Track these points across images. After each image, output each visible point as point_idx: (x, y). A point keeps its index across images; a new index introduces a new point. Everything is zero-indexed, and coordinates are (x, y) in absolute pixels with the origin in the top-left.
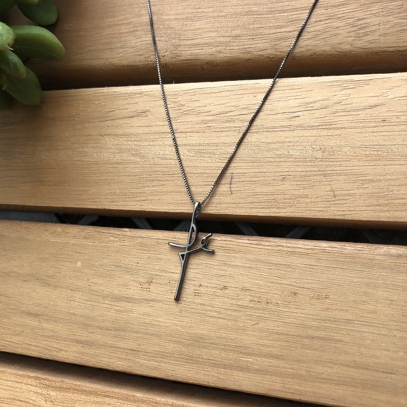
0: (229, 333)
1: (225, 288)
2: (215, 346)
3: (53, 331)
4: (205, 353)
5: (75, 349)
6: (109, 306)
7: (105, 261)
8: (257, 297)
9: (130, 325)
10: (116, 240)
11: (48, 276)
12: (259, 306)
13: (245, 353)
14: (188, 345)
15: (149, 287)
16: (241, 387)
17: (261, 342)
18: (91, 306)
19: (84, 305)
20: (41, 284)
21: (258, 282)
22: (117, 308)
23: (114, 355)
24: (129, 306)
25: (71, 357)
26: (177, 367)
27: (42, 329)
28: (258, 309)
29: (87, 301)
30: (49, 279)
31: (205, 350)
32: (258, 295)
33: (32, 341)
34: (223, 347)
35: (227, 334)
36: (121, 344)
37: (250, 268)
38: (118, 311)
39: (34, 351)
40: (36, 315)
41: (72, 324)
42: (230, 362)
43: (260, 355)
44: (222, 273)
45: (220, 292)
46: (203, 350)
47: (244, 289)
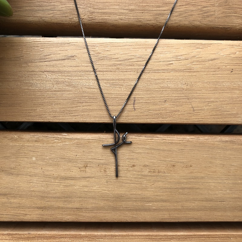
0: (137, 191)
1: (134, 166)
2: (130, 199)
3: (19, 203)
4: (124, 204)
5: (37, 213)
6: (59, 184)
7: (53, 155)
8: (152, 169)
9: (74, 194)
10: (60, 141)
11: (11, 168)
12: (154, 174)
13: (147, 201)
14: (113, 201)
15: (85, 169)
16: (146, 220)
17: (156, 194)
18: (46, 185)
19: (41, 184)
20: (6, 174)
21: (153, 161)
22: (64, 184)
23: (65, 213)
24: (72, 182)
25: (34, 218)
26: (107, 215)
27: (11, 203)
28: (154, 176)
29: (43, 182)
30: (12, 170)
31: (124, 202)
32: (153, 168)
33: (3, 212)
34: (135, 199)
35: (137, 192)
36: (70, 206)
37: (148, 153)
38: (65, 186)
39: (6, 218)
40: (5, 195)
41: (33, 198)
42: (139, 207)
43: (156, 201)
44: (131, 157)
45: (131, 169)
46: (123, 203)
47: (145, 166)
